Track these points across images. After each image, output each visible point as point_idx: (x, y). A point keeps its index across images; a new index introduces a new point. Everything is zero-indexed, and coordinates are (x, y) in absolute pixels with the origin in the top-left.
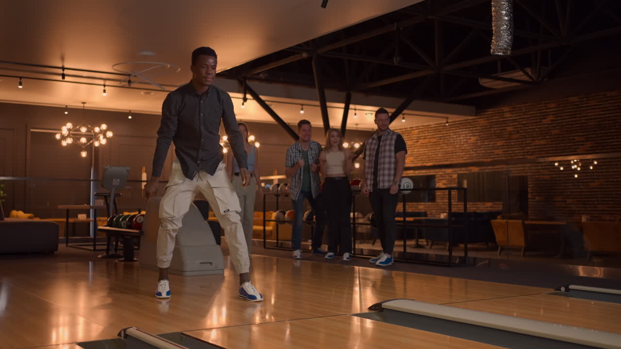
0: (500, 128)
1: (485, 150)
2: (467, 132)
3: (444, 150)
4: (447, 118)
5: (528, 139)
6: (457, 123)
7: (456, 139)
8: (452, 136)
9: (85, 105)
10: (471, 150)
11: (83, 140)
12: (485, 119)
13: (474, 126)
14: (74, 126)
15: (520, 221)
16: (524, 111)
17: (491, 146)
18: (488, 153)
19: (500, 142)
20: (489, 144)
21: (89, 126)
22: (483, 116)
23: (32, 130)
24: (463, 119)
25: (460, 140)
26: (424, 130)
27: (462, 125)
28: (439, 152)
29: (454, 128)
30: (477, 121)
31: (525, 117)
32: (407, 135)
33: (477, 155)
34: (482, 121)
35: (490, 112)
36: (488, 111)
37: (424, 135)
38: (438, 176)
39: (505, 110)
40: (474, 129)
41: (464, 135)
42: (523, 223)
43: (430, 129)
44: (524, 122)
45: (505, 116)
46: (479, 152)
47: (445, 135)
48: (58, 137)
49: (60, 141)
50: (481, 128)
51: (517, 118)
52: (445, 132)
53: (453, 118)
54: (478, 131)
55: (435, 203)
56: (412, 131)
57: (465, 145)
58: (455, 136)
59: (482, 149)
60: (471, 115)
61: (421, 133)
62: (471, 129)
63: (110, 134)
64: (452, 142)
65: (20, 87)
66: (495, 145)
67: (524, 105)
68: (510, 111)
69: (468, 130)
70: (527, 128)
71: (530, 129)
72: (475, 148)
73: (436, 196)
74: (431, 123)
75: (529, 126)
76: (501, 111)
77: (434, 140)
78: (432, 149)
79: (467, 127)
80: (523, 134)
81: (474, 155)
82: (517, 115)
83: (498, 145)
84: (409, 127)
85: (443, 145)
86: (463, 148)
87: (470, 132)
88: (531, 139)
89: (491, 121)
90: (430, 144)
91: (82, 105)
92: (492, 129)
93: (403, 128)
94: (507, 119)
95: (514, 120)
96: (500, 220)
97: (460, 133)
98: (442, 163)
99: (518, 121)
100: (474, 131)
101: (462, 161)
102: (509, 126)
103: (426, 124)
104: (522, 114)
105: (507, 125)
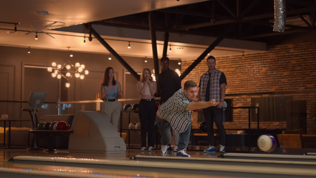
0: (286, 61)
1: (274, 79)
2: (259, 64)
3: (240, 78)
4: (243, 52)
5: (307, 71)
6: (251, 56)
7: (250, 69)
8: (247, 67)
10: (262, 79)
12: (274, 53)
13: (265, 59)
15: (299, 135)
16: (304, 48)
17: (278, 75)
18: (276, 81)
19: (286, 72)
22: (273, 51)
24: (256, 52)
25: (254, 70)
26: (223, 60)
27: (255, 57)
28: (236, 79)
29: (249, 60)
30: (268, 55)
31: (306, 53)
33: (268, 83)
34: (271, 55)
35: (278, 48)
36: (276, 47)
37: (223, 65)
38: (235, 100)
39: (289, 47)
40: (265, 61)
41: (256, 66)
42: (301, 136)
43: (228, 60)
44: (304, 57)
45: (290, 52)
46: (269, 80)
47: (241, 65)
50: (270, 61)
51: (300, 53)
52: (241, 63)
53: (247, 52)
54: (268, 63)
55: (232, 123)
57: (258, 75)
58: (249, 67)
59: (271, 78)
60: (262, 50)
61: (221, 63)
62: (262, 61)
64: (247, 71)
66: (282, 75)
67: (304, 43)
68: (294, 48)
69: (260, 62)
70: (307, 62)
71: (309, 63)
72: (266, 77)
73: (234, 117)
74: (230, 55)
75: (308, 60)
76: (287, 48)
77: (232, 70)
78: (230, 77)
79: (259, 59)
80: (304, 67)
81: (265, 83)
82: (299, 51)
83: (284, 74)
85: (239, 74)
86: (256, 77)
87: (262, 63)
88: (309, 71)
89: (279, 55)
90: (229, 73)
92: (279, 62)
94: (291, 54)
95: (297, 55)
96: (284, 134)
97: (254, 64)
98: (238, 89)
99: (300, 55)
100: (265, 63)
101: (255, 88)
102: (293, 60)
103: (225, 56)
104: (303, 50)
105: (291, 59)
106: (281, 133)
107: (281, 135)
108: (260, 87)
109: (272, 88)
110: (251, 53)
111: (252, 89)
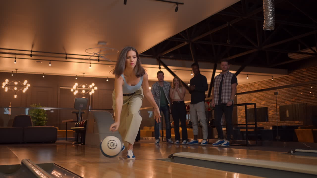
0: (301, 81)
1: (293, 93)
2: (284, 83)
3: (272, 94)
4: (272, 76)
6: (278, 79)
9: (85, 74)
10: (286, 93)
11: (84, 92)
13: (287, 80)
14: (79, 84)
15: (311, 129)
16: (314, 70)
17: (296, 90)
18: (295, 94)
19: (301, 88)
20: (296, 89)
21: (87, 85)
22: (292, 75)
23: (61, 88)
24: (281, 76)
26: (261, 83)
27: (281, 80)
28: (269, 94)
29: (277, 82)
30: (289, 77)
31: (315, 73)
32: (252, 86)
33: (289, 95)
34: (291, 77)
35: (295, 72)
37: (261, 86)
38: (269, 107)
39: (303, 71)
40: (287, 81)
43: (264, 83)
44: (314, 77)
45: (303, 74)
46: (290, 94)
48: (72, 90)
49: (73, 92)
50: (291, 81)
51: (311, 74)
52: (272, 84)
53: (276, 76)
54: (290, 82)
55: (269, 122)
56: (255, 84)
57: (283, 91)
59: (292, 92)
60: (286, 74)
61: (259, 85)
62: (286, 82)
63: (96, 88)
65: (50, 65)
66: (299, 90)
67: (313, 67)
68: (306, 71)
69: (284, 82)
72: (288, 92)
73: (269, 118)
74: (265, 80)
76: (301, 71)
79: (284, 80)
81: (288, 95)
82: (310, 73)
83: (301, 89)
84: (253, 82)
86: (282, 92)
87: (286, 83)
89: (296, 77)
91: (83, 74)
92: (297, 81)
93: (251, 82)
94: (305, 75)
95: (309, 75)
96: (299, 129)
97: (280, 84)
98: (271, 100)
99: (311, 76)
100: (287, 83)
101: (281, 99)
102: (306, 79)
103: (262, 80)
104: (313, 72)
105: (305, 78)
106: (298, 128)
107: (297, 129)
108: (284, 99)
109: (293, 99)
110: (278, 77)
111: (280, 100)
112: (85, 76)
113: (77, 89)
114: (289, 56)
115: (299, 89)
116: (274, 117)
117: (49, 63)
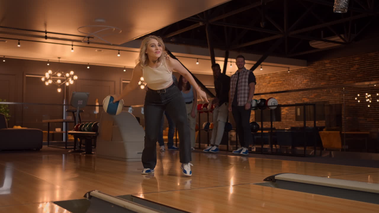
0: (323, 74)
2: (301, 77)
3: (286, 88)
4: (289, 68)
5: (341, 80)
6: (295, 71)
7: (294, 81)
8: (291, 80)
9: (60, 59)
11: (59, 81)
12: (313, 68)
14: (53, 73)
15: (339, 132)
16: (338, 62)
19: (323, 83)
20: (316, 84)
21: (63, 73)
22: (312, 66)
23: (27, 76)
24: (298, 69)
25: (297, 82)
26: (273, 76)
27: (298, 72)
28: (283, 89)
29: (293, 74)
30: (308, 70)
31: (339, 66)
32: (262, 79)
34: (311, 70)
35: (316, 63)
36: (315, 63)
37: (273, 79)
39: (326, 62)
40: (306, 74)
41: (299, 79)
43: (277, 75)
44: (338, 70)
45: (326, 66)
47: (287, 79)
48: (43, 79)
49: (44, 82)
50: (310, 74)
51: (334, 67)
52: (287, 77)
54: (308, 76)
55: (281, 122)
56: (266, 77)
57: (300, 85)
58: (293, 80)
60: (304, 66)
62: (304, 75)
63: (76, 77)
64: (292, 83)
65: (19, 46)
67: (338, 59)
68: (329, 63)
69: (302, 75)
70: (341, 73)
71: (343, 74)
73: (282, 118)
74: (278, 72)
75: (342, 72)
76: (324, 63)
77: (280, 82)
78: (279, 88)
79: (301, 73)
80: (338, 77)
82: (334, 65)
84: (263, 74)
85: (286, 85)
86: (299, 87)
87: (304, 76)
88: (343, 80)
89: (317, 69)
90: (277, 85)
91: (58, 59)
92: (318, 75)
93: (260, 75)
94: (327, 68)
95: (332, 68)
96: (324, 131)
97: (297, 77)
98: (285, 96)
99: (334, 69)
100: (306, 76)
101: (298, 95)
102: (329, 72)
103: (274, 72)
104: (337, 65)
105: (327, 71)
107: (322, 132)
108: (301, 95)
109: (312, 95)
110: (294, 69)
111: (296, 96)
112: (60, 62)
113: (50, 79)
114: (310, 45)
115: (320, 84)
116: (288, 116)
117: (18, 43)
